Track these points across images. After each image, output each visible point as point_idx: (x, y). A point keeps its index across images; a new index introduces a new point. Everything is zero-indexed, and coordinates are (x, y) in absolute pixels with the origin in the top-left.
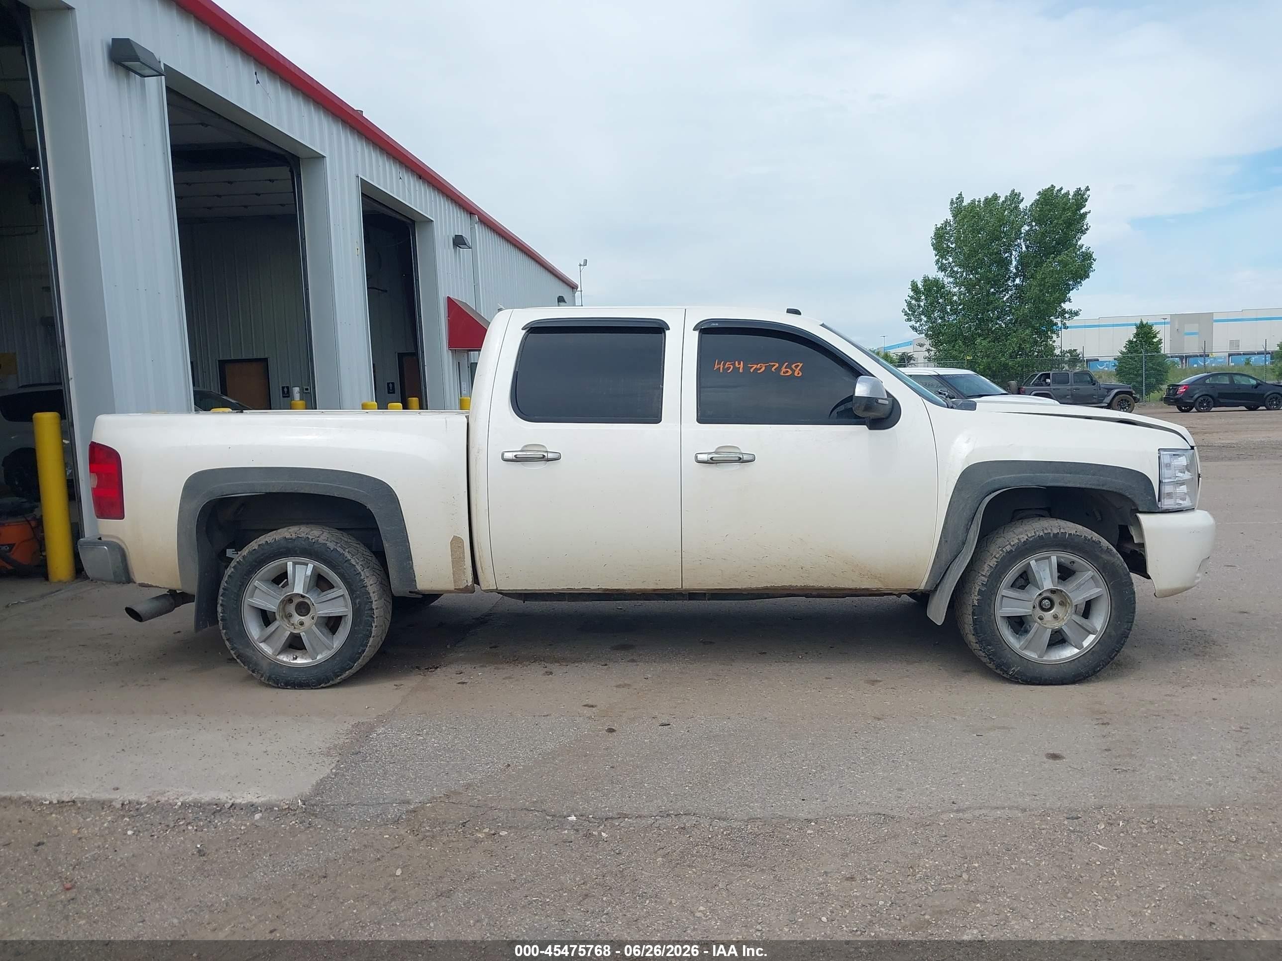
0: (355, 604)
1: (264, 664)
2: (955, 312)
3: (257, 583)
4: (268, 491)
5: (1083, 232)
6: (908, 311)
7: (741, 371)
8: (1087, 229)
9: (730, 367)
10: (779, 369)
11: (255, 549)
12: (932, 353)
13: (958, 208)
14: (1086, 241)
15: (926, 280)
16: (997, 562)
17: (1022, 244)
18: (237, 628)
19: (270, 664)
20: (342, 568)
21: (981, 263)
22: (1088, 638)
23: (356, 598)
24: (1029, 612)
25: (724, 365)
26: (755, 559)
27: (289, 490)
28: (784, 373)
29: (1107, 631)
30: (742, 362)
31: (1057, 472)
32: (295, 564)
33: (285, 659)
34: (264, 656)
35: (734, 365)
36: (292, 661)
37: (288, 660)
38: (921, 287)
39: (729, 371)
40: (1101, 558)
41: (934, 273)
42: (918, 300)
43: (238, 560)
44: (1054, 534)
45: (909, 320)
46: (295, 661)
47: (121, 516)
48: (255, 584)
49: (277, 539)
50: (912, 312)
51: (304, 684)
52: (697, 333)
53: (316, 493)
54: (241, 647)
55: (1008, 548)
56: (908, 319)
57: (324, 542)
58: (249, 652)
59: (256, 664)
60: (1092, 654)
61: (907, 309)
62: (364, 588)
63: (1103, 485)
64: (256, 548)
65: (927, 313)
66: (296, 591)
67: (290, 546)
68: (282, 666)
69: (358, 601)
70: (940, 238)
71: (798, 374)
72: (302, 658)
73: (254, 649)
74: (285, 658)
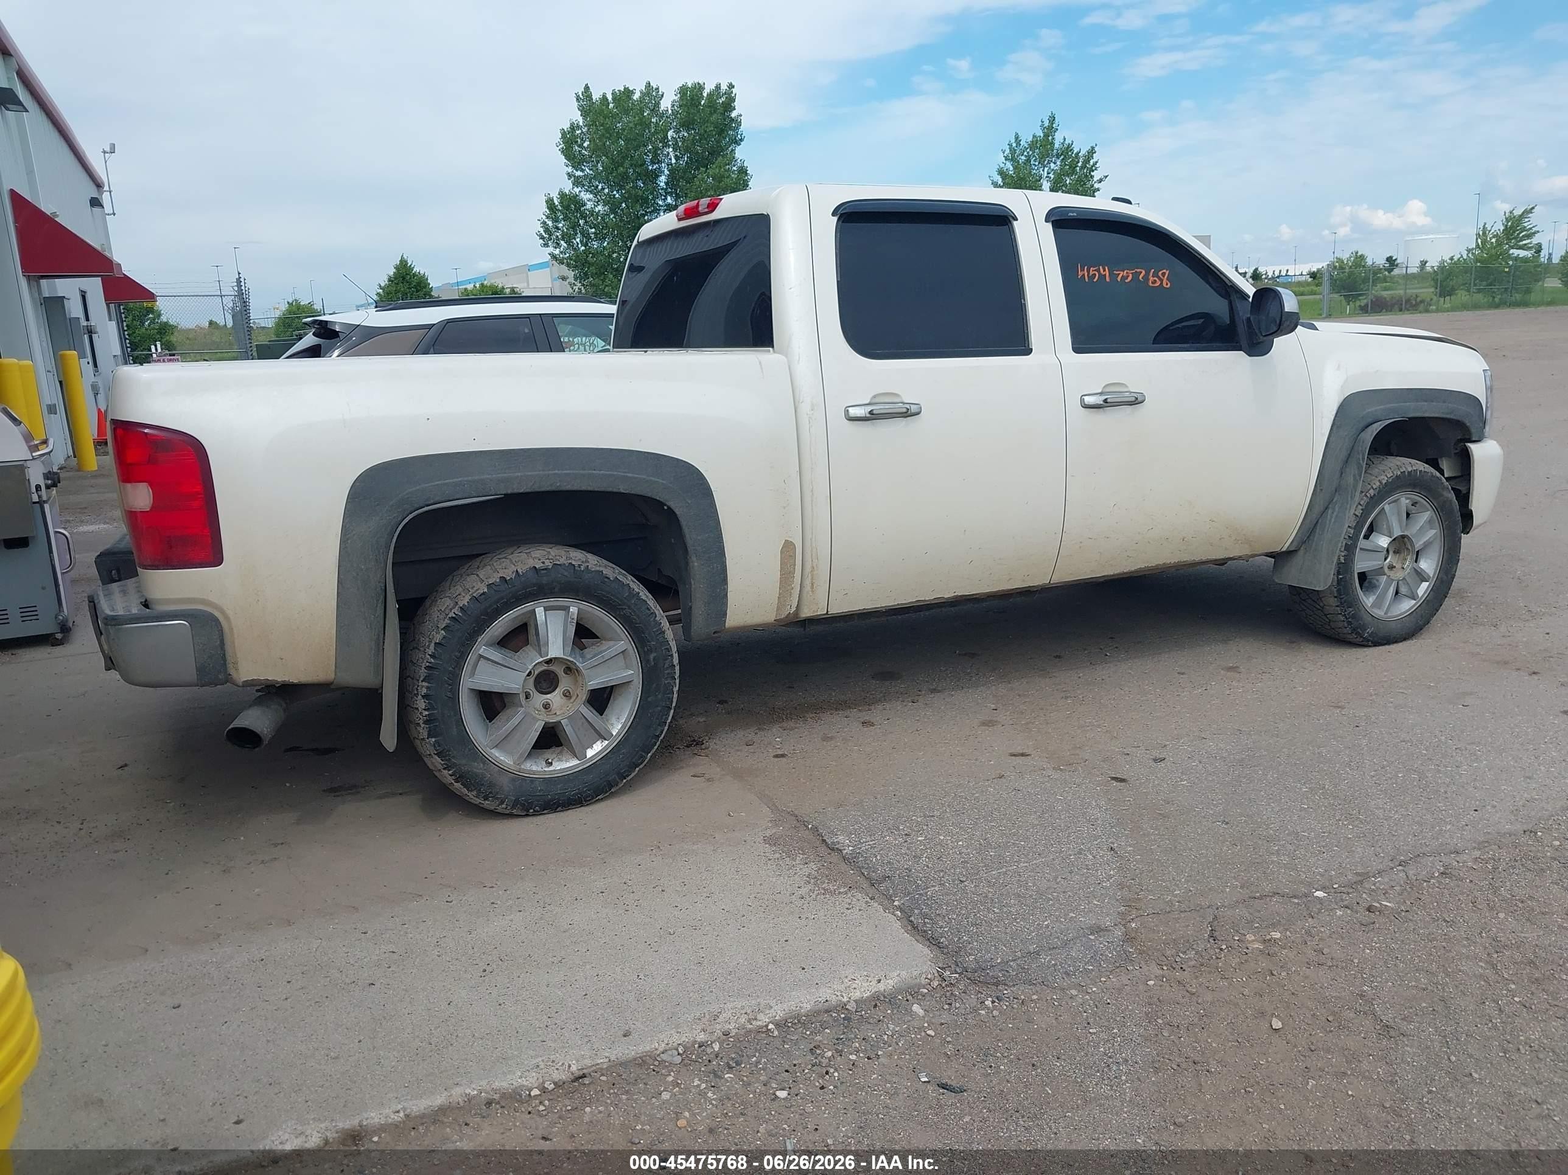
0: (648, 661)
1: (504, 782)
2: (600, 237)
3: (483, 650)
4: (509, 492)
5: (738, 142)
6: (544, 234)
7: (1108, 279)
8: (741, 140)
9: (1095, 275)
10: (1146, 278)
11: (484, 593)
12: (576, 288)
13: (587, 104)
14: (741, 153)
15: (562, 195)
16: (1362, 510)
17: (671, 154)
18: (454, 731)
19: (513, 780)
20: (629, 607)
21: (625, 177)
22: (1422, 586)
23: (650, 651)
24: (1379, 565)
25: (1088, 272)
26: (1139, 533)
27: (546, 487)
28: (1152, 283)
29: (1440, 576)
30: (1106, 268)
31: (1417, 401)
32: (546, 609)
33: (534, 768)
34: (503, 770)
35: (1098, 270)
36: (546, 769)
37: (539, 769)
38: (557, 203)
39: (1095, 280)
40: (1442, 495)
41: (568, 187)
42: (556, 220)
43: (452, 615)
44: (1408, 472)
45: (546, 245)
46: (551, 768)
47: (216, 559)
48: (480, 652)
49: (520, 571)
50: (547, 236)
51: (575, 800)
52: (1049, 226)
53: (590, 489)
54: (464, 762)
55: (1372, 492)
56: (544, 244)
57: (598, 569)
58: (477, 768)
59: (491, 785)
60: (1427, 604)
61: (542, 230)
62: (661, 635)
63: (1451, 413)
64: (486, 590)
65: (568, 238)
66: (552, 654)
67: (545, 580)
68: (533, 780)
69: (652, 656)
70: (569, 141)
71: (1167, 284)
72: (560, 760)
73: (485, 760)
74: (536, 767)
